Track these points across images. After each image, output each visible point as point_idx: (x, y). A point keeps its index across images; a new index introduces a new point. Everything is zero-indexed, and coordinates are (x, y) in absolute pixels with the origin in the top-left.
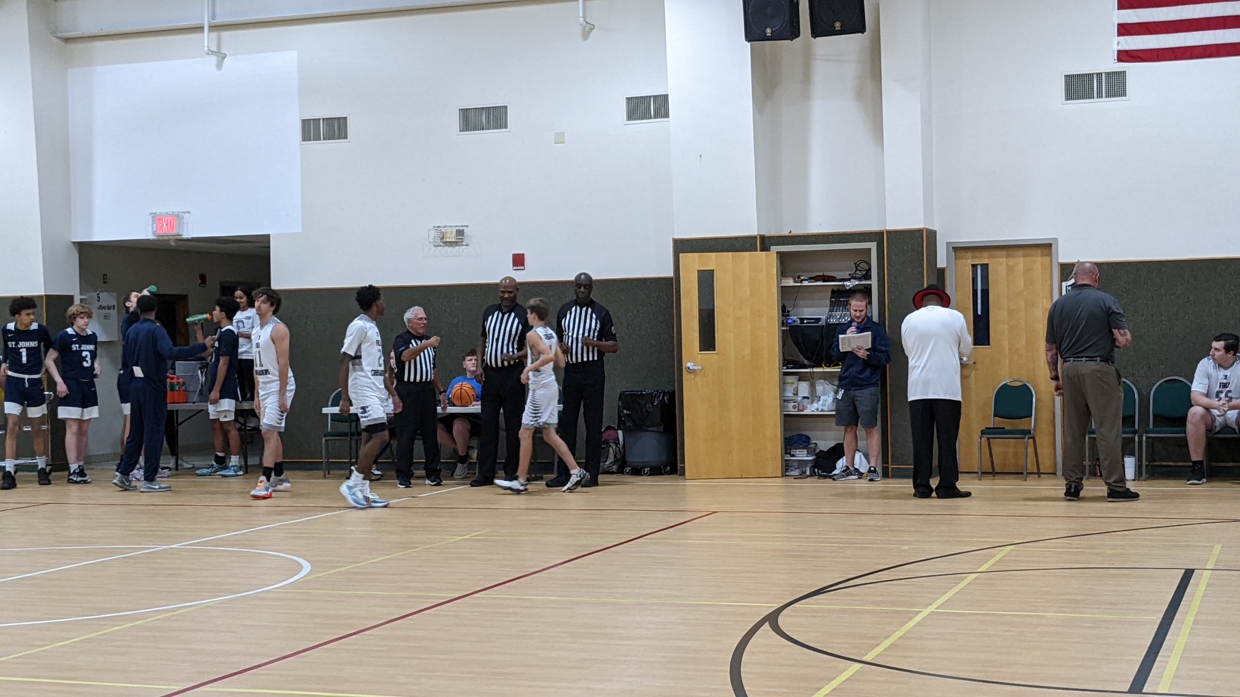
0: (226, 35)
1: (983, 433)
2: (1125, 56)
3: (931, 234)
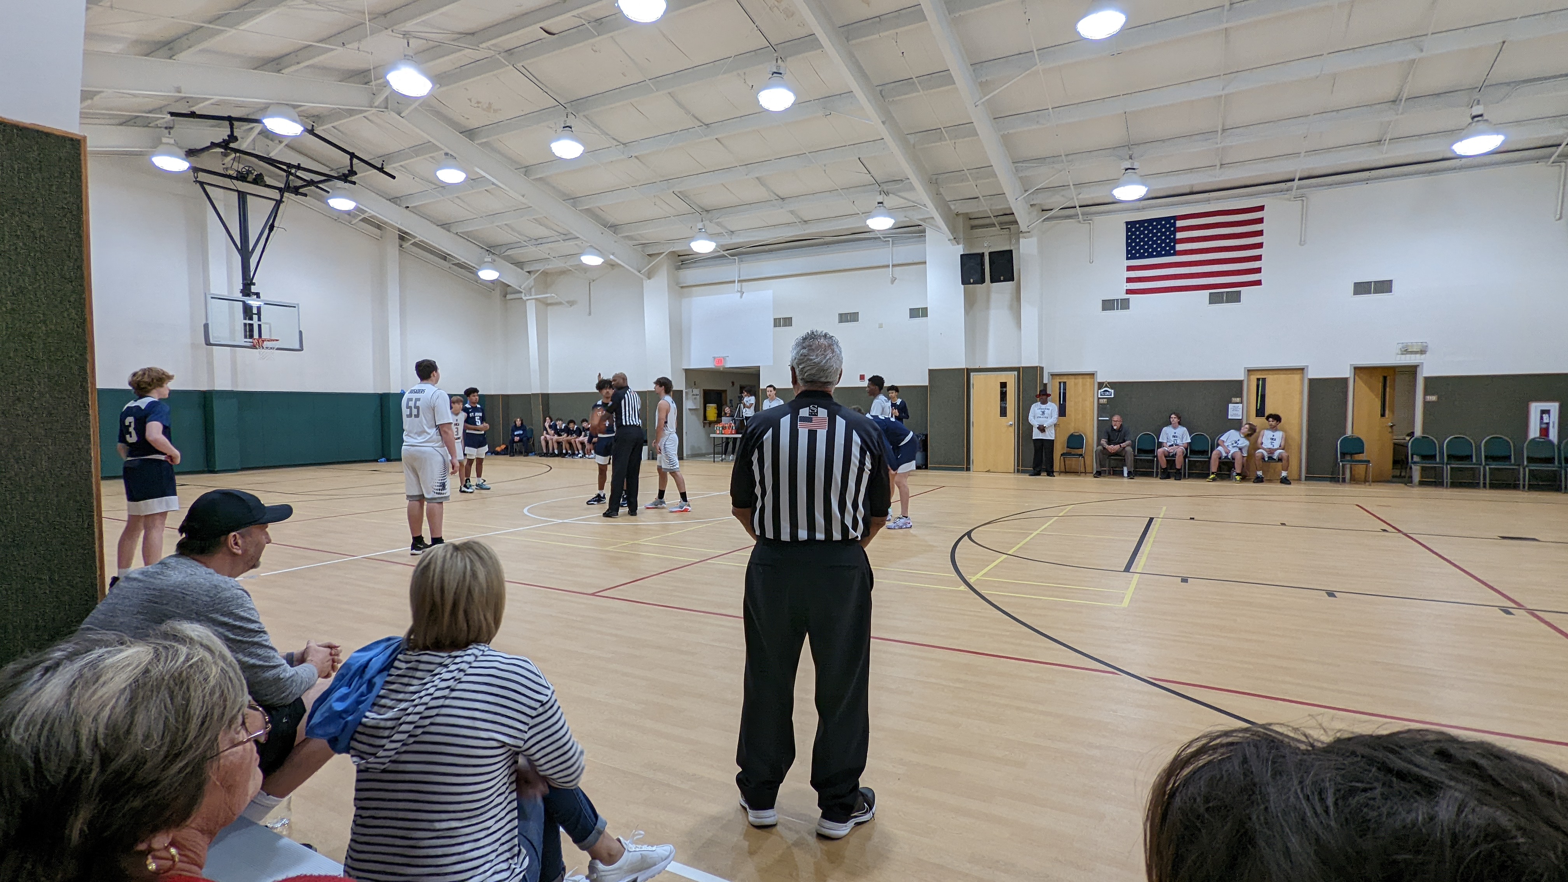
0: (744, 284)
1: (1062, 455)
2: (1129, 292)
3: (1042, 368)
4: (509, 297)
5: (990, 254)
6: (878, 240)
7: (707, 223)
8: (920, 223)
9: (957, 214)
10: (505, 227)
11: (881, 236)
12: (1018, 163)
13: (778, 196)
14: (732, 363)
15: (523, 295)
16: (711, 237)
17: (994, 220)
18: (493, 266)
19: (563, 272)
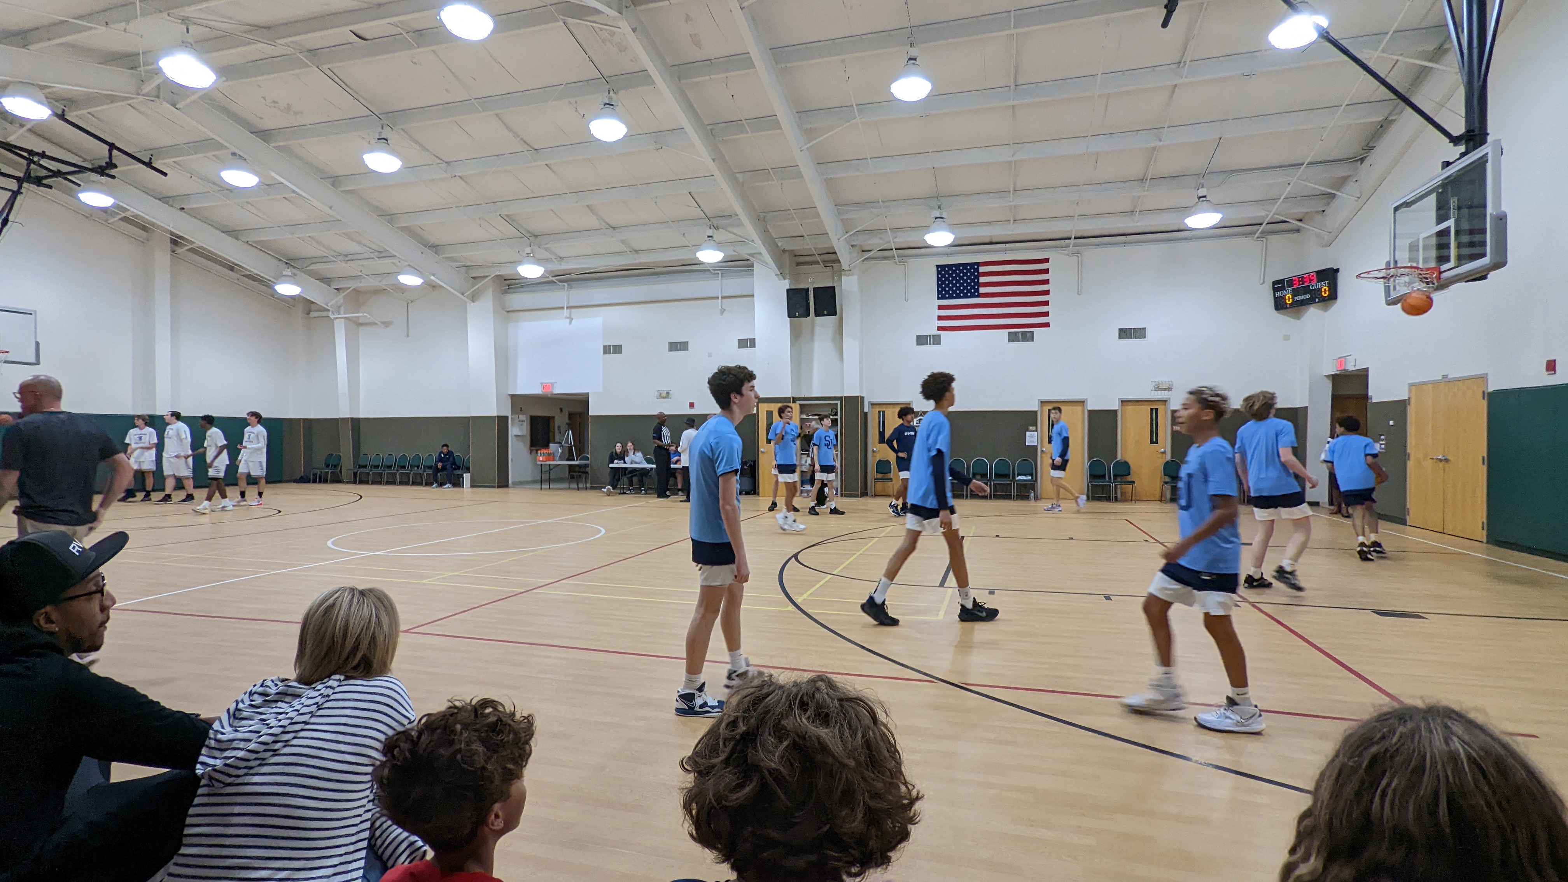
0: (573, 310)
2: (940, 328)
3: (863, 398)
4: (313, 314)
5: (814, 289)
6: (708, 273)
7: (535, 248)
8: (749, 257)
9: (784, 251)
10: (309, 239)
11: (710, 269)
12: (840, 205)
13: (609, 225)
14: (562, 388)
15: (330, 314)
16: (539, 262)
17: (818, 258)
18: (293, 279)
19: (377, 292)
